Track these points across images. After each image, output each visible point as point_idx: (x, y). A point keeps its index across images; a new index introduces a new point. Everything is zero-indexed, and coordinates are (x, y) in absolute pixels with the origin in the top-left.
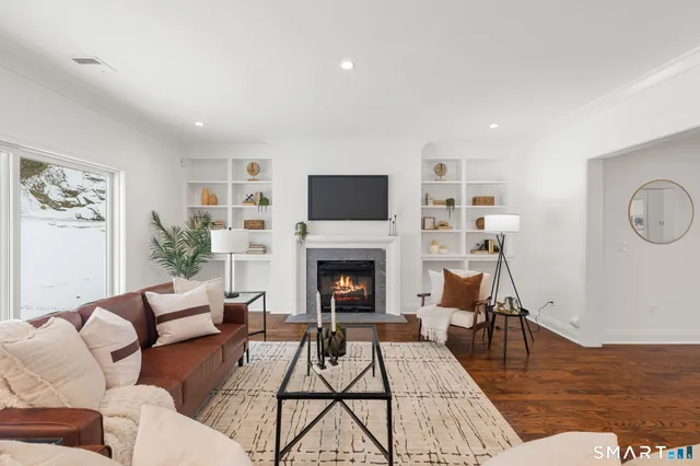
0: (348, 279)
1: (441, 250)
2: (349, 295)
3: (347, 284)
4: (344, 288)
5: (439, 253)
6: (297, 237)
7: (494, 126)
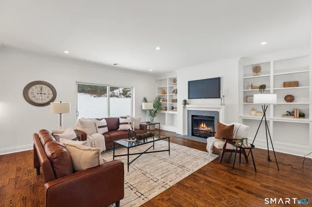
0: (205, 124)
1: (257, 114)
2: (205, 131)
3: (204, 126)
4: (203, 128)
5: (256, 115)
6: (183, 105)
7: (264, 43)
